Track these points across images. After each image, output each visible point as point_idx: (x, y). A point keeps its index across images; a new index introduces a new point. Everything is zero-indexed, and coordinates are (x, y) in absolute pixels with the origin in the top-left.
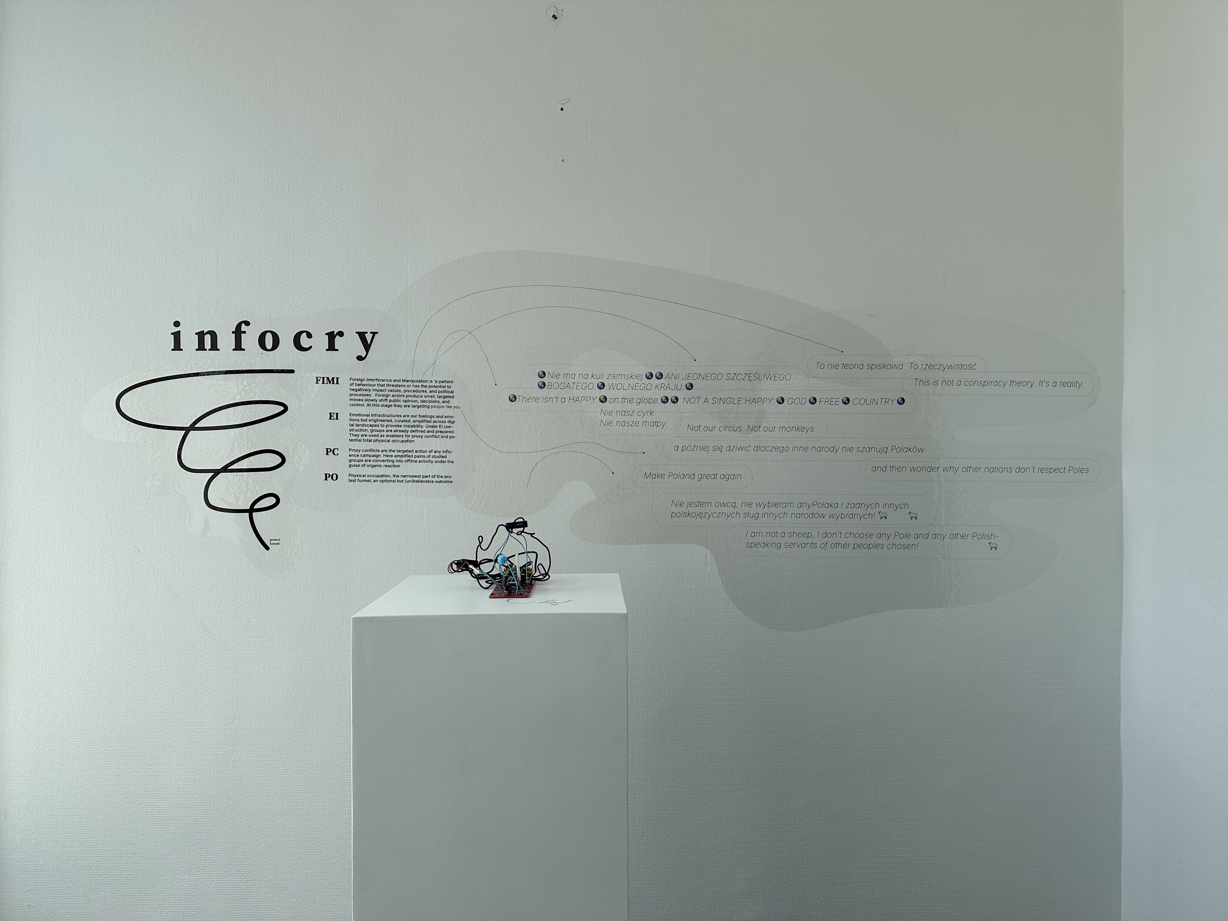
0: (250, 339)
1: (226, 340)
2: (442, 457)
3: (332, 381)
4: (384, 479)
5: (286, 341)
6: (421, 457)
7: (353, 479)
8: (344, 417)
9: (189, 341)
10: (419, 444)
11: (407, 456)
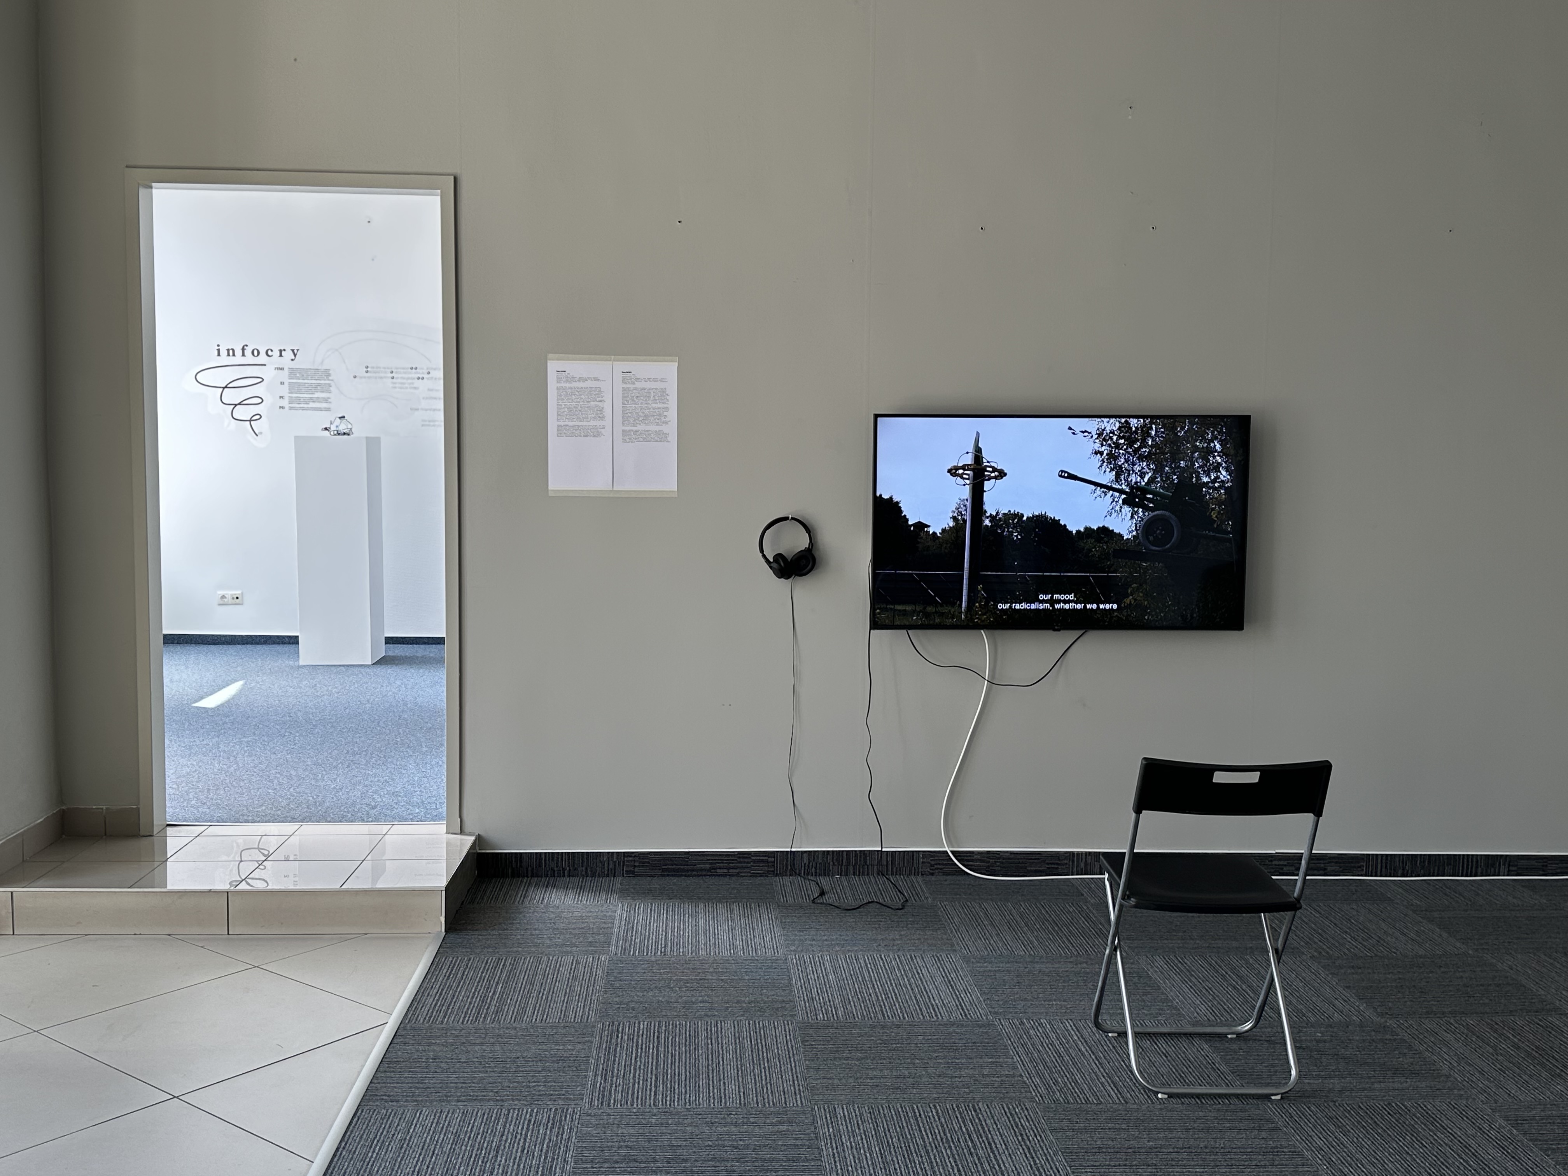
0: (248, 352)
1: (238, 352)
2: (326, 400)
3: (282, 369)
4: (303, 409)
5: (263, 353)
6: (318, 400)
7: (291, 408)
8: (286, 384)
9: (224, 353)
10: (316, 395)
11: (312, 400)
